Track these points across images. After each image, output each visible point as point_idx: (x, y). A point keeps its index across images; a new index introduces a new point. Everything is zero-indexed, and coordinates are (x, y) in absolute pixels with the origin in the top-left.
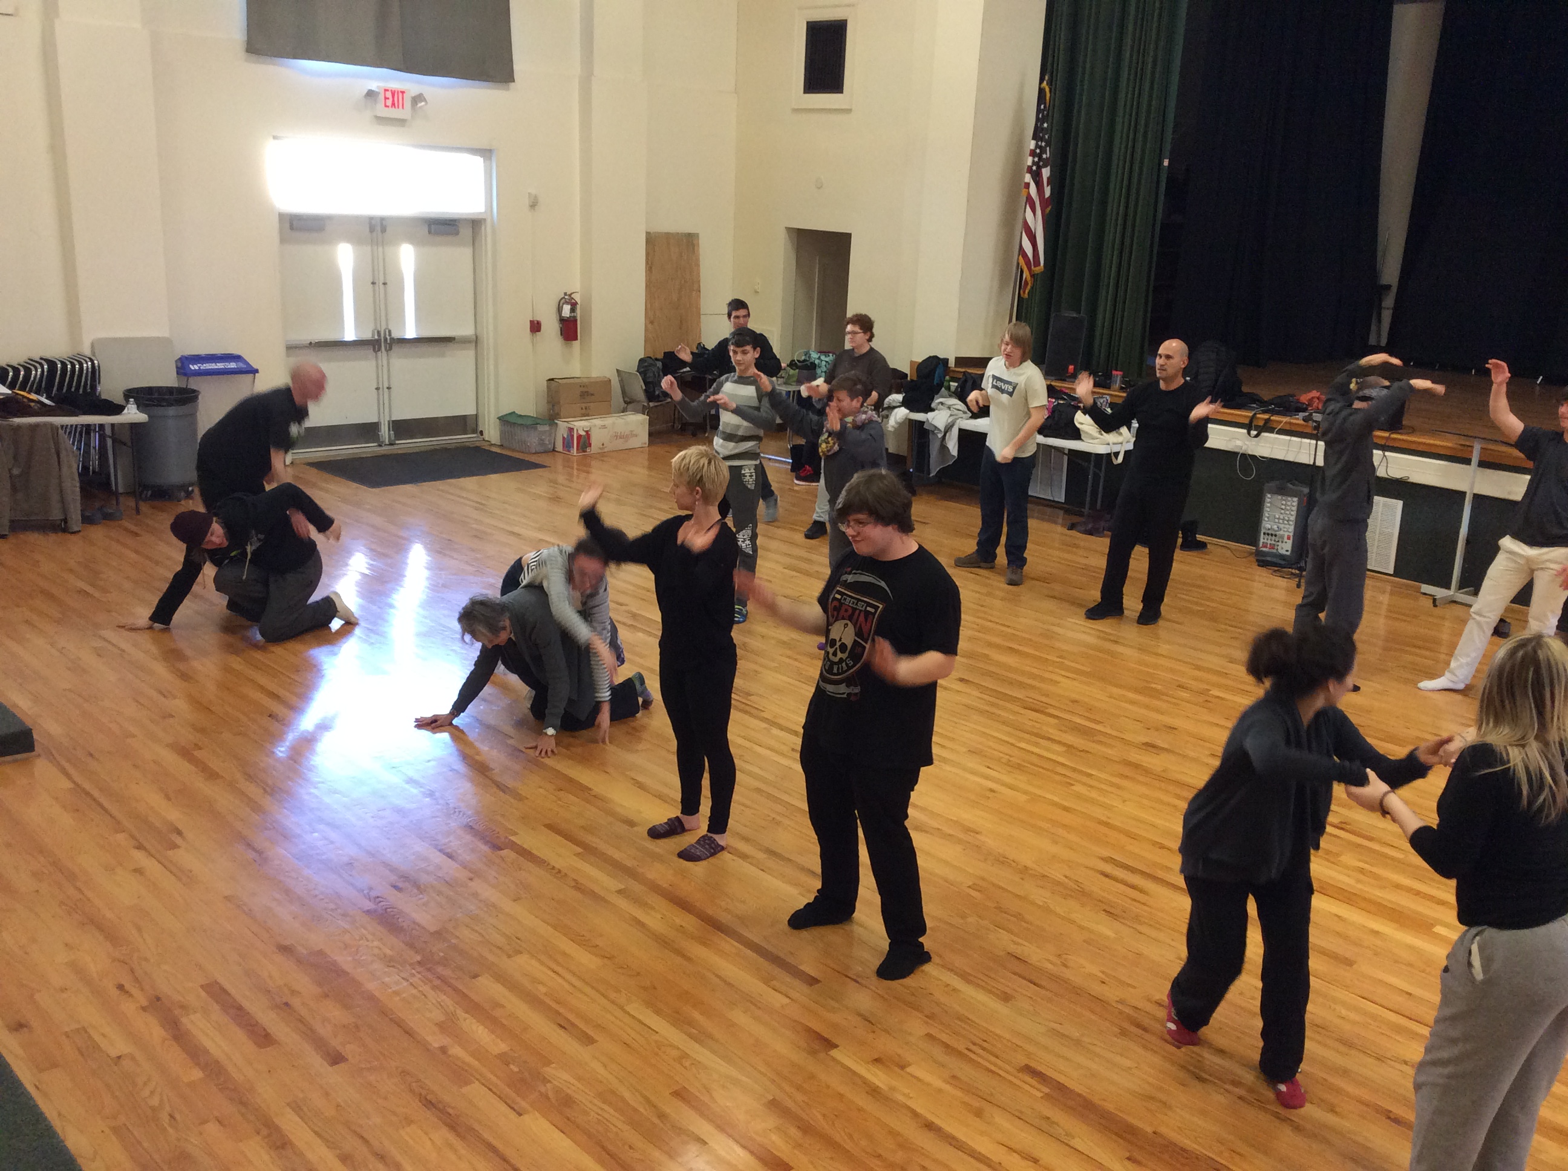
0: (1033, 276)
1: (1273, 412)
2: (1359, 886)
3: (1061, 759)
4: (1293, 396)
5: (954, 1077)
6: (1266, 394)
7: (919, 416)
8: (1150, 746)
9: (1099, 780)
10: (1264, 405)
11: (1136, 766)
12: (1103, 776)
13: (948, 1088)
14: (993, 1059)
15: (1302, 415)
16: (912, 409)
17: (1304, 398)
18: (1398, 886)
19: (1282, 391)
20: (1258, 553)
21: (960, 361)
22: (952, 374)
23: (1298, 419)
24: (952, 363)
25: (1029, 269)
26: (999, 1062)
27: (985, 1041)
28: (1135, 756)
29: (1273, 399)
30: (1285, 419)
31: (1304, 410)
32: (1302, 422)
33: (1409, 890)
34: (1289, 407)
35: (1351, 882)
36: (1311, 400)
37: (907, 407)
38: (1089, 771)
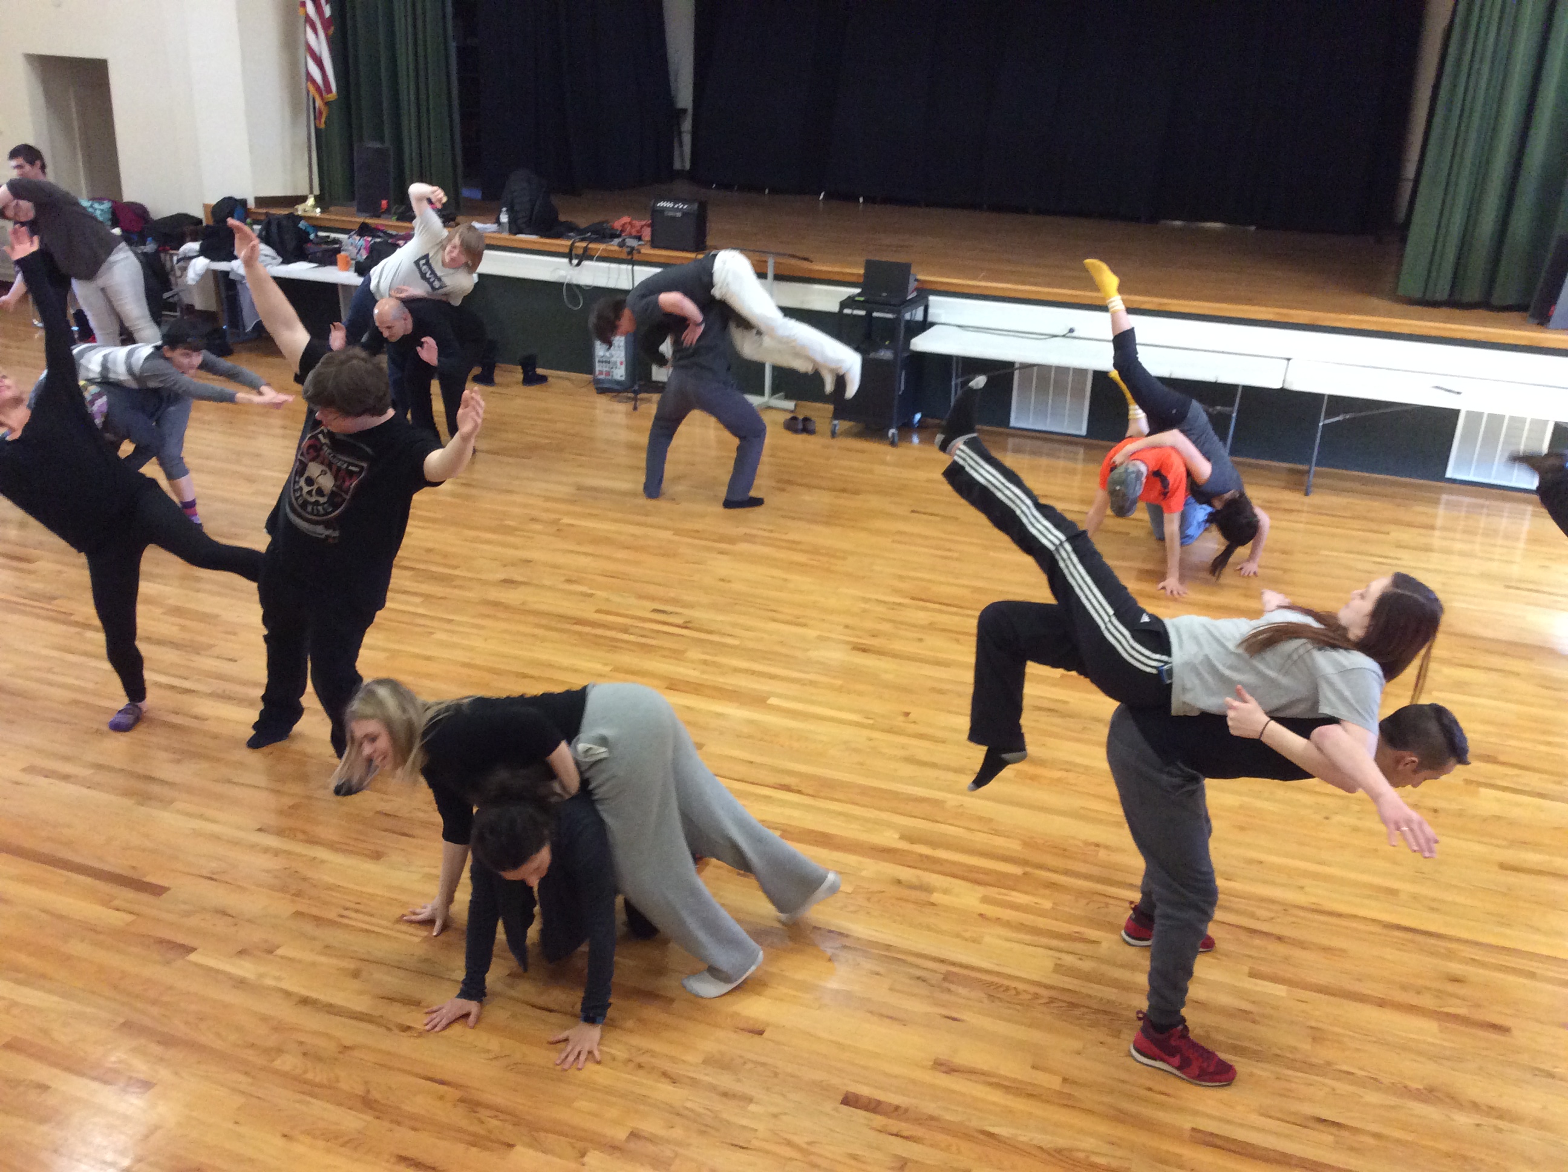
0: (327, 104)
1: (591, 240)
2: (705, 676)
3: (421, 611)
4: (607, 222)
5: (327, 947)
6: (582, 222)
7: (222, 266)
8: (508, 582)
9: (460, 624)
10: (581, 233)
11: (496, 604)
12: (465, 619)
13: (323, 959)
14: (367, 918)
15: (617, 241)
16: (213, 258)
17: (618, 224)
18: (736, 670)
19: (597, 219)
20: (597, 382)
21: (261, 201)
22: (254, 217)
23: (613, 246)
24: (251, 204)
25: (321, 95)
26: (374, 920)
27: (359, 903)
28: (494, 594)
29: (588, 227)
30: (602, 246)
31: (619, 236)
32: (616, 248)
33: (746, 671)
34: (604, 234)
35: (696, 673)
36: (623, 225)
37: (206, 256)
38: (451, 617)
